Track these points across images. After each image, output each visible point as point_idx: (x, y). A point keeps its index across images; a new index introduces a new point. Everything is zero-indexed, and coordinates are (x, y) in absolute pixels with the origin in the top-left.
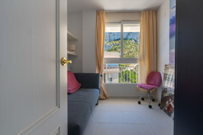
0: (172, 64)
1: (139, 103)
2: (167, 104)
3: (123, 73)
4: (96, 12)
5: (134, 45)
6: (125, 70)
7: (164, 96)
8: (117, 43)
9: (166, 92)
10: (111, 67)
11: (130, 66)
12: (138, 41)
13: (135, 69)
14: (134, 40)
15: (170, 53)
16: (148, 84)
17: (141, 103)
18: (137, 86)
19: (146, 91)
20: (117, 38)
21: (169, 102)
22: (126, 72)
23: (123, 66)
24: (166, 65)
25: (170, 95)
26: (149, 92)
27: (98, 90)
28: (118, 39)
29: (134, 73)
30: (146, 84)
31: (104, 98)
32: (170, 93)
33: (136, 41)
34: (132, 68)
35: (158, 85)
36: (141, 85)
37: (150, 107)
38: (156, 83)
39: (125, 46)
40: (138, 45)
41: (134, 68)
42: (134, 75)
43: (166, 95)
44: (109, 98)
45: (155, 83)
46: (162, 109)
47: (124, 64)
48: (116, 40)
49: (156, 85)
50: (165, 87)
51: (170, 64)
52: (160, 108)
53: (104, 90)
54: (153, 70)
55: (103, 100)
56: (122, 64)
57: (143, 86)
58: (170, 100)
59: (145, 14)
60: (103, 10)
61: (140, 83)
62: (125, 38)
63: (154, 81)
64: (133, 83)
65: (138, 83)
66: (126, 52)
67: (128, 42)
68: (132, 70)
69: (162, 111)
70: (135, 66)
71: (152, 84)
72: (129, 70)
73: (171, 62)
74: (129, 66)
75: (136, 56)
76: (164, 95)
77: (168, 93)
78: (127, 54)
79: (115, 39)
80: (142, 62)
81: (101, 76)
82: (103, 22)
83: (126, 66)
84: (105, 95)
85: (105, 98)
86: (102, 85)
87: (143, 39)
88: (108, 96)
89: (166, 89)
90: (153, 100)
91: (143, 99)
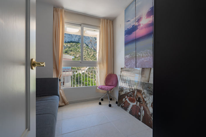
0: (127, 67)
1: (100, 104)
2: (123, 101)
3: (74, 76)
4: (54, 8)
5: (85, 49)
6: (77, 73)
7: (121, 95)
8: (68, 45)
9: (123, 91)
10: (64, 70)
11: (82, 69)
12: (89, 45)
13: (87, 72)
14: (86, 44)
15: (125, 58)
16: (106, 85)
17: (101, 104)
18: (98, 88)
19: (106, 91)
20: (68, 41)
21: (125, 99)
22: (78, 75)
23: (75, 69)
24: (121, 68)
25: (126, 93)
26: (108, 92)
27: (57, 97)
28: (70, 41)
29: (85, 75)
30: (105, 85)
31: (63, 104)
32: (126, 92)
33: (87, 45)
34: (83, 71)
35: (115, 85)
36: (102, 87)
37: (110, 106)
38: (114, 84)
39: (77, 50)
40: (89, 49)
41: (85, 71)
42: (85, 78)
43: (123, 93)
44: (69, 104)
45: (112, 83)
46: (119, 106)
47: (76, 67)
48: (67, 43)
49: (114, 85)
50: (122, 87)
51: (125, 67)
52: (118, 105)
53: (62, 95)
54: (110, 73)
55: (63, 107)
56: (73, 67)
57: (104, 88)
58: (126, 97)
59: (104, 22)
60: (62, 8)
61: (100, 85)
62: (77, 41)
63: (111, 82)
64: (93, 86)
65: (97, 85)
66: (78, 56)
67: (79, 45)
68: (83, 73)
69: (120, 107)
70: (86, 69)
71: (110, 85)
72: (81, 73)
73: (126, 66)
74: (80, 69)
75: (87, 60)
76: (121, 93)
77: (124, 91)
78: (79, 57)
79: (67, 41)
80: (102, 65)
81: (60, 80)
82: (62, 21)
83: (78, 69)
84: (64, 101)
85: (65, 105)
86: (61, 91)
87: (102, 44)
88: (68, 102)
89: (122, 89)
90: (111, 99)
91: (102, 100)
